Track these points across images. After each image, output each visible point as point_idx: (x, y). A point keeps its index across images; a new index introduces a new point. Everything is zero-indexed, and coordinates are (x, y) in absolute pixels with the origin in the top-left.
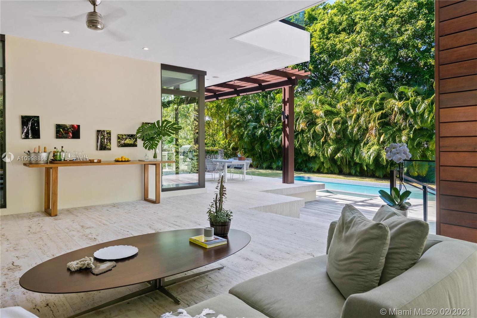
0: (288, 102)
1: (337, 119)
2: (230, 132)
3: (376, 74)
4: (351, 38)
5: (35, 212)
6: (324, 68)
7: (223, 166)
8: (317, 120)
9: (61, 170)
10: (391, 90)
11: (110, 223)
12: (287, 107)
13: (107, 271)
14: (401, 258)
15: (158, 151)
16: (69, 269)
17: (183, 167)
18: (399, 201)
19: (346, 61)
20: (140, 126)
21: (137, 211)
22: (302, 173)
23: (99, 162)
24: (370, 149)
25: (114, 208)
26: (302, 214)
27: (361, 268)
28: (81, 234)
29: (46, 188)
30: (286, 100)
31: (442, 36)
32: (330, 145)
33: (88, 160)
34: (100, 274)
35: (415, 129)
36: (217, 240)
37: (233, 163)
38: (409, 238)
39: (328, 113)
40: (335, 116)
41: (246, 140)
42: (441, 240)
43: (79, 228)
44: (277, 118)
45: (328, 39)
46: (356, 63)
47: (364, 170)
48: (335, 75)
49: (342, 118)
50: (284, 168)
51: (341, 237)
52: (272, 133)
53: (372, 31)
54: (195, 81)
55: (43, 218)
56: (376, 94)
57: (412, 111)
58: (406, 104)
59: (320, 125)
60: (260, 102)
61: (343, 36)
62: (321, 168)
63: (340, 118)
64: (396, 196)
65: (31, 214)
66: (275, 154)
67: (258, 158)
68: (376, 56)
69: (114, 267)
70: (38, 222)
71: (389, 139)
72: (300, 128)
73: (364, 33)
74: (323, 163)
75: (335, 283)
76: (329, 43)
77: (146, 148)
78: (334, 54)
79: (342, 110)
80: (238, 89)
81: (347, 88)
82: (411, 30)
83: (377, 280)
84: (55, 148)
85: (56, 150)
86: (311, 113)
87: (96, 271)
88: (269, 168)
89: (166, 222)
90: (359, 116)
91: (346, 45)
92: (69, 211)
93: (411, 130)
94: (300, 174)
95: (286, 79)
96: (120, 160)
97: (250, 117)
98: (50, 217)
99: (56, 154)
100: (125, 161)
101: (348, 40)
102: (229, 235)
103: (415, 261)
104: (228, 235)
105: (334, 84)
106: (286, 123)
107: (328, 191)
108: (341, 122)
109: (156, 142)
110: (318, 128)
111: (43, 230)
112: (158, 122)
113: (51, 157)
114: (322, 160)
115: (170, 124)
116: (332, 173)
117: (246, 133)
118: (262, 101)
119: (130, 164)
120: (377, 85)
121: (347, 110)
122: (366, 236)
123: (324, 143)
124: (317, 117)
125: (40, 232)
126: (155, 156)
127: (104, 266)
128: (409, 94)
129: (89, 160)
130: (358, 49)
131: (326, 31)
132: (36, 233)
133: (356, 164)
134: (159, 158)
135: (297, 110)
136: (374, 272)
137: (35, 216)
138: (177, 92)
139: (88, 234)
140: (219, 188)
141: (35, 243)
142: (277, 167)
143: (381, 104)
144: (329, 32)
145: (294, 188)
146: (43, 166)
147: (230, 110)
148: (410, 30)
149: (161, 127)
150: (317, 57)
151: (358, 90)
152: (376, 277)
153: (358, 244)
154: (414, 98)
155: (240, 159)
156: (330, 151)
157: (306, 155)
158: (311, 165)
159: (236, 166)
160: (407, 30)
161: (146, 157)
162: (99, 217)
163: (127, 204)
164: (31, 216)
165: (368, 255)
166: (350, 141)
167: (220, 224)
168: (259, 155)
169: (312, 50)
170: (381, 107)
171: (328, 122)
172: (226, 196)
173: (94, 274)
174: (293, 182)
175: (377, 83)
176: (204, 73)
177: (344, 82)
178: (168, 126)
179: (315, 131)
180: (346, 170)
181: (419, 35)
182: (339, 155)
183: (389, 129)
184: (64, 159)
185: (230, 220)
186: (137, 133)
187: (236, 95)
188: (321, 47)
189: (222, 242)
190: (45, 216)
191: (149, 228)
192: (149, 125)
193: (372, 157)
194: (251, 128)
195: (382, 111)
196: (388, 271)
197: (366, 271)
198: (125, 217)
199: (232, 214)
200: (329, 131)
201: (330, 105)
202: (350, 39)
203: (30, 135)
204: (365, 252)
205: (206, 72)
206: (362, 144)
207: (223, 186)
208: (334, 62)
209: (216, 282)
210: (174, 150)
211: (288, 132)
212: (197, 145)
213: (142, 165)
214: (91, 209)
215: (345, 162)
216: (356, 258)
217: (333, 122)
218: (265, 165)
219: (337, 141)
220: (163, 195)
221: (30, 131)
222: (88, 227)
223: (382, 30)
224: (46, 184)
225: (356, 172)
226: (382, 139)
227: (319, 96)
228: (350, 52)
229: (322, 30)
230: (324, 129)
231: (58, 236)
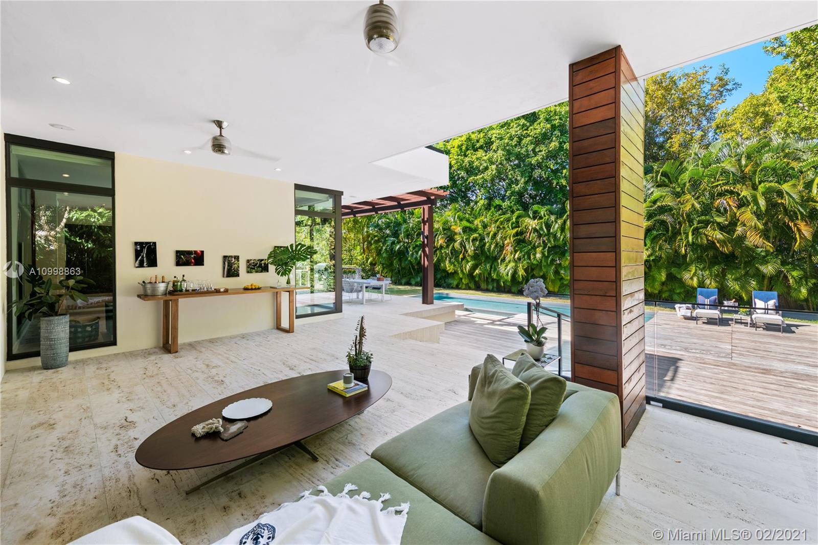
0: (427, 221)
1: (476, 235)
2: (368, 248)
3: (511, 193)
4: (488, 155)
5: (151, 348)
6: (462, 184)
7: (361, 287)
8: (456, 237)
9: (183, 302)
10: (526, 207)
11: (238, 359)
12: (427, 227)
13: (238, 435)
14: (541, 415)
15: (292, 276)
16: (193, 435)
17: (318, 285)
18: (536, 336)
19: (483, 177)
20: (272, 250)
21: (268, 342)
22: (441, 290)
23: (226, 291)
24: (507, 266)
25: (243, 340)
26: (441, 336)
27: (504, 428)
28: (206, 375)
29: (165, 321)
30: (426, 219)
31: (576, 183)
32: (468, 262)
33: (213, 290)
34: (231, 439)
35: (549, 247)
36: (357, 386)
37: (372, 284)
38: (548, 395)
39: (466, 230)
40: (473, 232)
41: (384, 255)
42: (577, 390)
43: (204, 367)
44: (416, 234)
45: (466, 156)
46: (492, 180)
47: (501, 286)
48: (473, 191)
49: (480, 235)
50: (423, 284)
51: (484, 391)
52: (411, 248)
53: (508, 151)
54: (331, 200)
55: (160, 356)
56: (513, 212)
57: (545, 230)
58: (539, 223)
59: (458, 241)
60: (398, 217)
61: (480, 153)
62: (460, 284)
63: (478, 235)
64: (534, 332)
65: (146, 351)
66: (414, 269)
67: (396, 273)
68: (511, 174)
69: (245, 428)
70: (156, 362)
71: (524, 256)
72: (439, 244)
73: (500, 152)
74: (461, 279)
75: (478, 440)
76: (467, 160)
77: (278, 275)
78: (471, 170)
79: (480, 226)
80: (376, 207)
81: (484, 205)
82: (545, 151)
83: (518, 439)
84: (175, 277)
85: (176, 279)
86: (449, 229)
87: (226, 436)
88: (408, 283)
89: (301, 356)
90: (495, 235)
91: (483, 162)
92: (192, 346)
93: (544, 248)
94: (439, 290)
95: (425, 198)
96: (250, 287)
97: (388, 232)
98: (170, 355)
99: (176, 284)
100: (255, 289)
101: (485, 158)
102: (370, 378)
103: (554, 417)
104: (368, 378)
105: (472, 200)
106: (426, 242)
107: (467, 310)
108: (478, 239)
109: (289, 267)
110: (457, 245)
111: (161, 371)
112: (291, 246)
113: (170, 288)
114: (461, 276)
115: (304, 248)
116: (470, 289)
117: (384, 248)
118: (401, 216)
119: (260, 292)
120: (513, 203)
121: (485, 226)
122: (508, 396)
123: (462, 259)
124: (456, 234)
125: (157, 374)
126: (288, 282)
127: (234, 428)
128: (542, 213)
129: (215, 289)
130: (494, 167)
131: (464, 148)
132: (153, 377)
133: (493, 280)
134: (293, 283)
135: (436, 226)
136: (516, 431)
137: (151, 354)
138: (311, 213)
139: (215, 376)
140: (359, 329)
141: (153, 390)
142: (416, 283)
143: (517, 222)
144: (467, 149)
145: (434, 310)
146: (161, 298)
147: (368, 224)
148: (543, 150)
149: (295, 251)
150: (456, 173)
151: (495, 207)
152: (518, 436)
153: (500, 404)
154: (547, 217)
155: (379, 279)
156: (468, 267)
157: (445, 271)
158: (450, 281)
159: (375, 286)
160: (540, 151)
161: (279, 284)
162: (226, 352)
163: (258, 334)
164: (146, 353)
165: (511, 415)
166: (487, 258)
167: (360, 368)
168: (398, 270)
169: (451, 167)
170: (517, 225)
171: (466, 239)
172: (365, 337)
173: (223, 440)
174: (432, 303)
175: (513, 201)
176: (342, 193)
177: (482, 199)
178: (303, 250)
179: (453, 246)
180: (483, 286)
181: (552, 155)
182: (477, 271)
183: (525, 247)
184: (186, 290)
185: (371, 362)
186: (269, 258)
187: (374, 213)
188: (459, 164)
189: (362, 387)
190: (163, 354)
191: (283, 365)
192: (282, 248)
193: (509, 274)
194: (389, 243)
195: (517, 229)
196: (529, 428)
197: (508, 431)
198: (256, 351)
199: (372, 356)
200: (467, 247)
201: (468, 221)
202: (487, 157)
203: (145, 264)
204: (508, 412)
205: (343, 192)
206: (499, 261)
207: (363, 328)
208: (471, 178)
209: (357, 430)
210: (308, 268)
211: (427, 253)
212: (334, 262)
213: (274, 292)
214: (217, 342)
215: (483, 277)
216: (499, 417)
217: (471, 238)
218: (404, 281)
219: (475, 257)
220: (297, 322)
221: (145, 259)
222: (214, 365)
223: (517, 149)
224: (165, 317)
225: (493, 287)
226: (516, 256)
227: (458, 212)
228: (488, 170)
229: (460, 147)
230: (462, 245)
231: (180, 380)
